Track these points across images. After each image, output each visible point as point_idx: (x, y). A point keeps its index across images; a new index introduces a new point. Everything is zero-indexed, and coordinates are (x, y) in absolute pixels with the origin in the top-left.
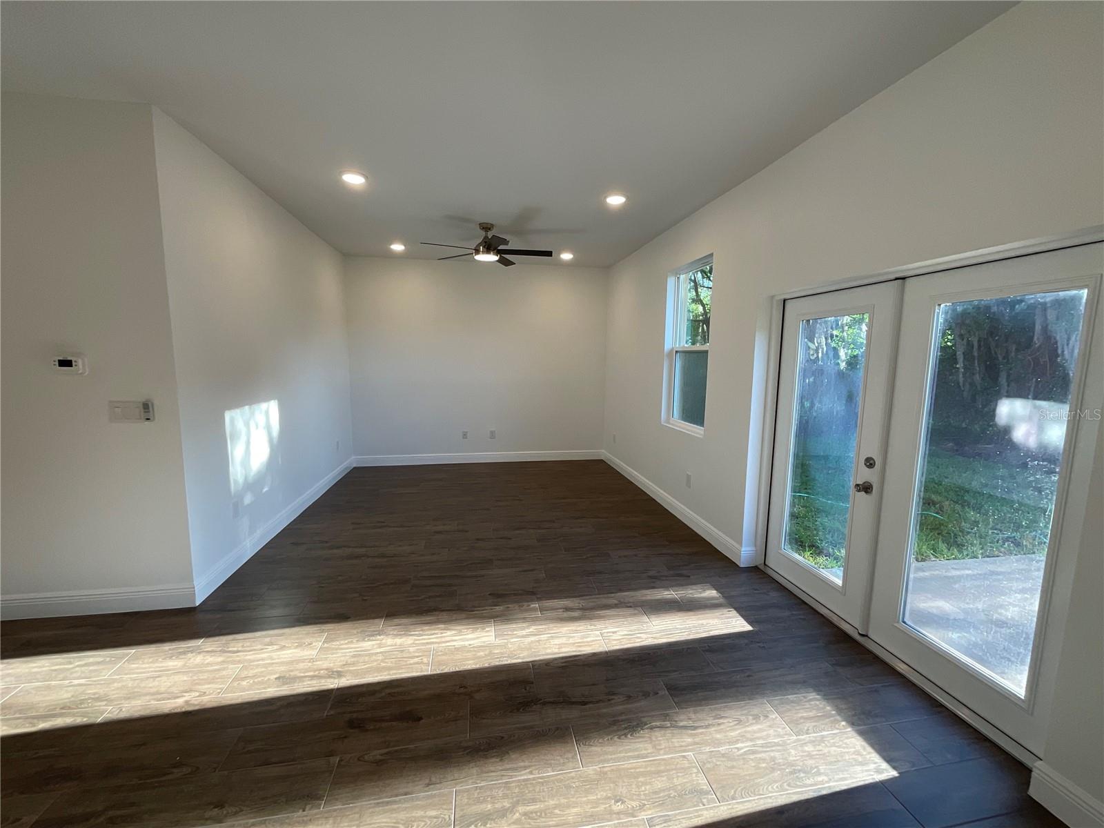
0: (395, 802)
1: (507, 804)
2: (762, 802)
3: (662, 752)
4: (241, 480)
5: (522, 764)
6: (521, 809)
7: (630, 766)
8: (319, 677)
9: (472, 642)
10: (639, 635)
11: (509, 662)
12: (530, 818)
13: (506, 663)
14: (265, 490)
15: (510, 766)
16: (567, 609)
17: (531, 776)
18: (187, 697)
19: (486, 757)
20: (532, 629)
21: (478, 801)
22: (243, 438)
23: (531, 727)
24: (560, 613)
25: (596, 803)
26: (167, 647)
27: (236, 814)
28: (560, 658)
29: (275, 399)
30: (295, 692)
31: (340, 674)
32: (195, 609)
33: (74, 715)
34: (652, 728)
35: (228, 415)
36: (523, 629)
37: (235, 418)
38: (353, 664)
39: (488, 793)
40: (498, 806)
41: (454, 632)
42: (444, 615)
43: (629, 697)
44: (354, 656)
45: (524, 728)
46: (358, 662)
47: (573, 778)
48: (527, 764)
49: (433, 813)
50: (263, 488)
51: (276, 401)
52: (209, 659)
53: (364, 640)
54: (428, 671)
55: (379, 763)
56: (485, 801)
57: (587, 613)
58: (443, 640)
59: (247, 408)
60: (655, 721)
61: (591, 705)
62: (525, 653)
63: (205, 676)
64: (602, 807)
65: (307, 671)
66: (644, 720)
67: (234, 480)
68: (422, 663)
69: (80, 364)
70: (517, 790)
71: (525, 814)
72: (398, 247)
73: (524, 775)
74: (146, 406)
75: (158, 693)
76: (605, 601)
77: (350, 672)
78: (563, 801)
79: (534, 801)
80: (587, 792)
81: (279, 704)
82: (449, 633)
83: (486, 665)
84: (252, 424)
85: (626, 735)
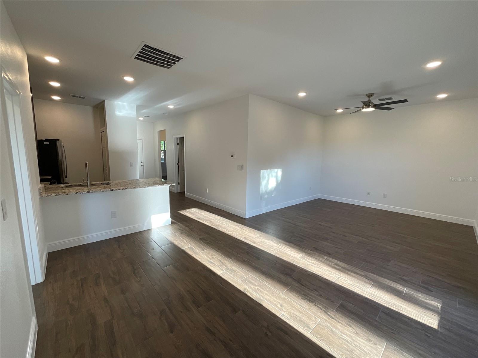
0: (240, 268)
1: (257, 284)
2: (326, 348)
3: (310, 311)
4: (264, 191)
5: (269, 282)
6: (258, 287)
7: (294, 304)
8: (251, 241)
9: (291, 254)
10: (355, 287)
11: (295, 264)
12: (258, 290)
13: (294, 264)
14: (273, 195)
15: (266, 281)
16: (336, 264)
17: (268, 285)
18: (230, 232)
19: (263, 275)
20: (315, 262)
21: (252, 279)
22: (267, 179)
23: (281, 279)
24: (332, 264)
25: (275, 301)
26: (235, 223)
27: (220, 252)
28: (312, 272)
29: (280, 168)
30: (245, 241)
31: (255, 243)
32: (245, 219)
33: (216, 227)
34: (315, 305)
35: (262, 171)
36: (312, 260)
37: (264, 173)
38: (259, 243)
39: (256, 280)
40: (255, 283)
41: (290, 250)
42: (292, 245)
43: (321, 295)
44: (261, 242)
45: (279, 278)
46: (261, 243)
47: (276, 293)
48: (270, 283)
49: (243, 274)
50: (272, 195)
51: (281, 169)
52: (238, 228)
53: (267, 240)
54: (273, 253)
55: (244, 261)
56: (254, 281)
57: (343, 270)
58: (285, 250)
59: (269, 170)
60: (320, 305)
61: (305, 287)
62: (303, 265)
63: (235, 231)
64: (275, 302)
65: (250, 239)
66: (316, 302)
67: (262, 190)
68: (273, 251)
69: (234, 156)
70: (262, 284)
71: (258, 289)
72: (340, 111)
73: (267, 284)
74: (242, 167)
75: (228, 230)
76: (358, 271)
77: (257, 244)
78: (268, 294)
79: (263, 289)
80: (276, 298)
81: (241, 242)
82: (288, 249)
83: (288, 261)
84: (270, 176)
85: (304, 299)
